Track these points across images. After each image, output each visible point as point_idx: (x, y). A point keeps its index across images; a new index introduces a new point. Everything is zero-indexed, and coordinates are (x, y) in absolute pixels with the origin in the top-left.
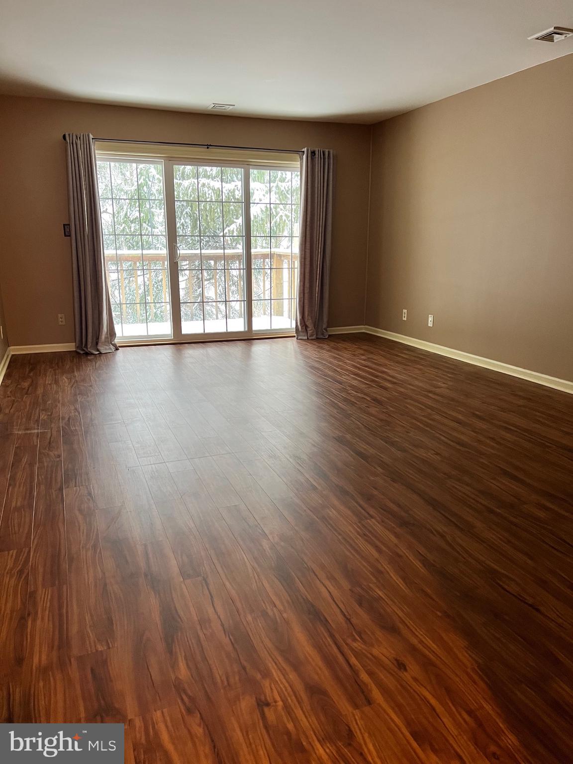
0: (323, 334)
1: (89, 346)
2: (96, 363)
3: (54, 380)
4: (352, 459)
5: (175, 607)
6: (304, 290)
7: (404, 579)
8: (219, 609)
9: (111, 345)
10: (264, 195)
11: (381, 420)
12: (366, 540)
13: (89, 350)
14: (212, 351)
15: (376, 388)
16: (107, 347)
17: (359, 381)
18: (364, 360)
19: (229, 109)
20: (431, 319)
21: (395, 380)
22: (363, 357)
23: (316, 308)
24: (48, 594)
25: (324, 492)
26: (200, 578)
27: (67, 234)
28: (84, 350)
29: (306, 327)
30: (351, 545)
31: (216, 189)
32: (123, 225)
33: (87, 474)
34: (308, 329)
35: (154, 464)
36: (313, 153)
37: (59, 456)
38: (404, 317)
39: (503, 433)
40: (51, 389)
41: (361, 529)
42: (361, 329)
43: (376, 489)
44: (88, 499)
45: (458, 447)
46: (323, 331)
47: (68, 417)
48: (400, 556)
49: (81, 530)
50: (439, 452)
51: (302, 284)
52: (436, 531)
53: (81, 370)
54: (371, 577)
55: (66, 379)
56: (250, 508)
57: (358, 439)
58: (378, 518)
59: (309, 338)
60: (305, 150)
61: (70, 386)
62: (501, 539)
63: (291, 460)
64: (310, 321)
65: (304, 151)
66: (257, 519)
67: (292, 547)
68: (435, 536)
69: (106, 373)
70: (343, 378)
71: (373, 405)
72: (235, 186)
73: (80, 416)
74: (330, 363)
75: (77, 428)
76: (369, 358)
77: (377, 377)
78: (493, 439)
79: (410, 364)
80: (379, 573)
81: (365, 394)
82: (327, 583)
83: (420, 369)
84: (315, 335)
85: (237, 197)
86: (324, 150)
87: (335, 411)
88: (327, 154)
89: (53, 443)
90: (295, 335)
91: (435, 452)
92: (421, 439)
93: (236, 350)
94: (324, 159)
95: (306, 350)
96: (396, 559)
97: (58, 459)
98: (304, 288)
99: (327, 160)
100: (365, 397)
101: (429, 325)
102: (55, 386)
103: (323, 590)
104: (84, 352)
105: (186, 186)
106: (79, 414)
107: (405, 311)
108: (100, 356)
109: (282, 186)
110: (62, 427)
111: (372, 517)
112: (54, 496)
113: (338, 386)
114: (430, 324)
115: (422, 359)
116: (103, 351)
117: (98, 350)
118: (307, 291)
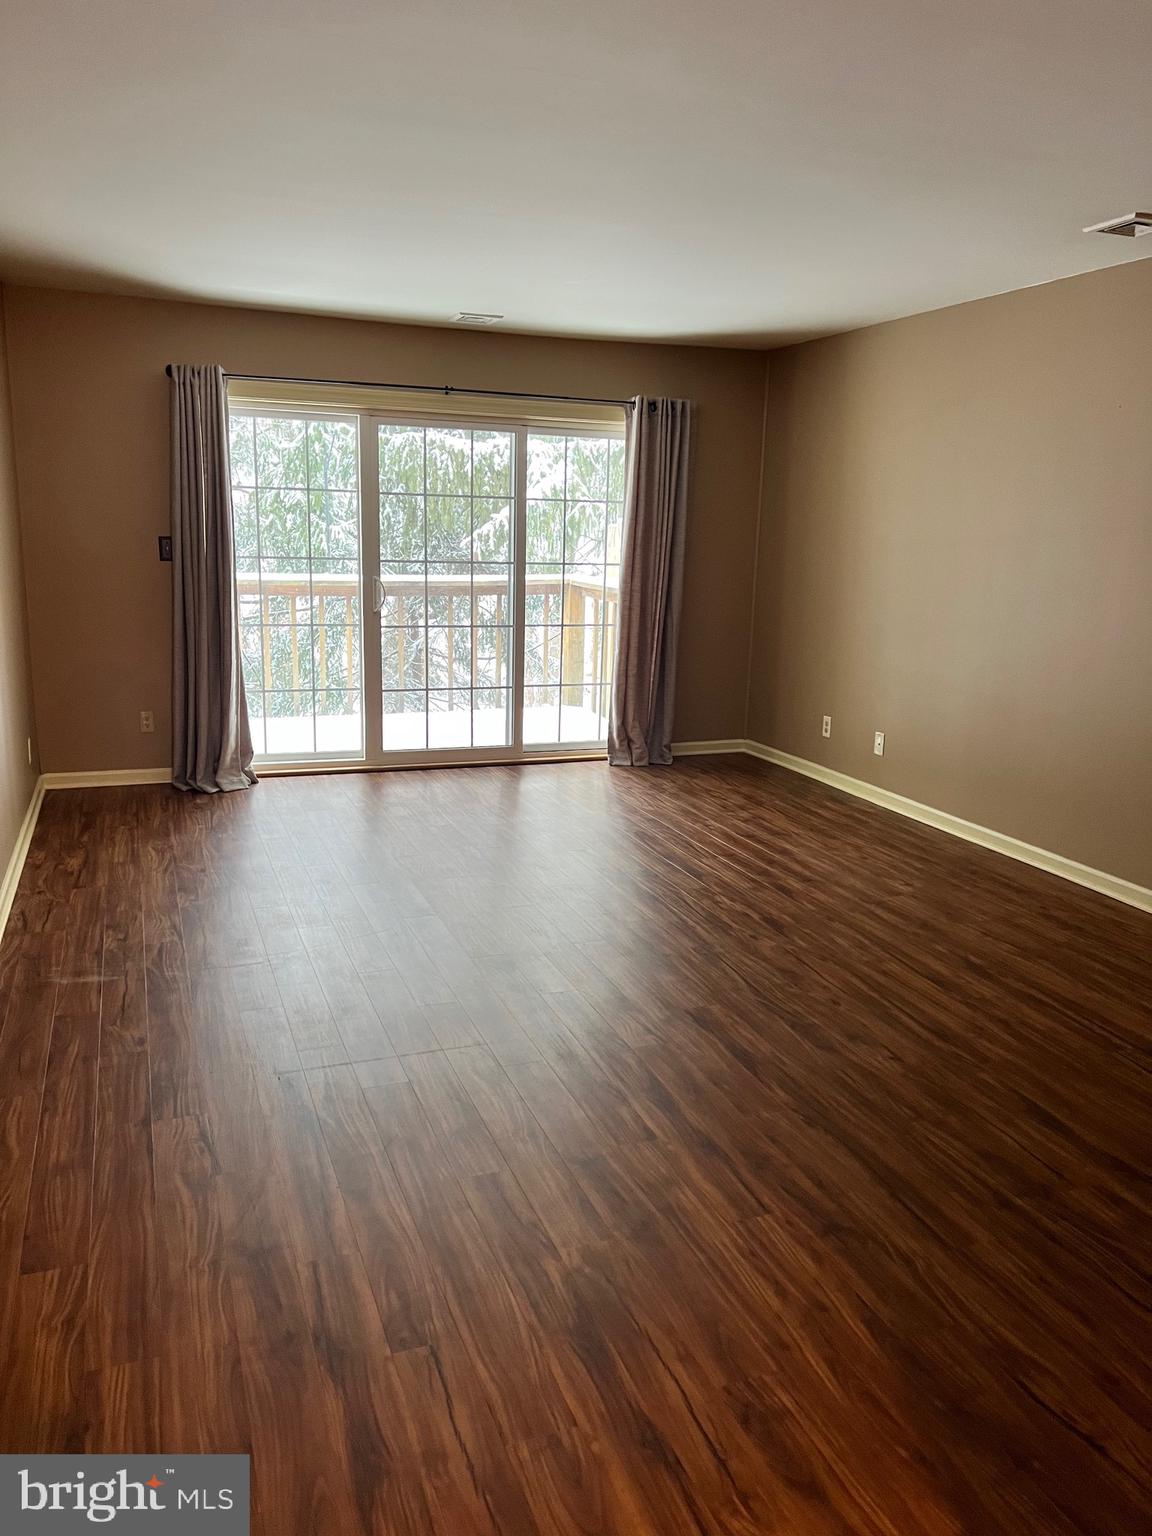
0: (662, 756)
1: (199, 777)
2: (212, 814)
3: (130, 853)
4: (725, 1066)
5: (376, 1419)
6: (627, 670)
7: (832, 1364)
8: (464, 1427)
9: (243, 774)
10: (550, 466)
11: (783, 971)
12: (756, 1268)
13: (199, 784)
14: (442, 786)
15: (772, 891)
16: (235, 779)
17: (737, 872)
18: (745, 821)
19: (491, 322)
20: (879, 740)
21: (808, 873)
22: (744, 814)
23: (651, 705)
24: (123, 1378)
25: (670, 1147)
26: (423, 1351)
27: (165, 556)
28: (187, 784)
29: (630, 741)
30: (724, 1277)
31: (456, 451)
32: (271, 516)
33: (197, 1086)
34: (634, 747)
35: (329, 1066)
36: (653, 405)
37: (142, 1042)
38: (826, 731)
39: (1027, 1010)
40: (124, 875)
41: (746, 1241)
42: (738, 746)
43: (774, 1141)
44: (200, 1148)
45: (938, 1043)
46: (662, 750)
47: (158, 945)
48: (823, 1309)
49: (188, 1226)
50: (899, 1055)
51: (623, 658)
52: (894, 1246)
53: (183, 831)
54: (765, 1355)
55: (153, 853)
56: (521, 1181)
57: (736, 1018)
58: (778, 1214)
59: (635, 764)
60: (637, 399)
61: (161, 869)
62: (1026, 1274)
63: (602, 1064)
64: (638, 730)
65: (634, 403)
66: (536, 1206)
67: (608, 1281)
68: (893, 1260)
69: (234, 840)
70: (704, 865)
71: (766, 933)
72: (495, 446)
73: (182, 944)
74: (678, 825)
75: (176, 973)
76: (755, 817)
77: (771, 862)
78: (1005, 1024)
79: (838, 834)
80: (780, 1346)
81: (750, 906)
82: (679, 1369)
83: (858, 848)
84: (647, 758)
85: (497, 468)
86: (674, 400)
87: (690, 944)
88: (679, 408)
89: (129, 1006)
90: (607, 755)
91: (892, 1053)
92: (863, 1021)
93: (488, 787)
94: (674, 416)
95: (628, 790)
96: (815, 1313)
97: (139, 1049)
98: (627, 666)
99: (678, 419)
100: (749, 912)
101: (876, 752)
102: (131, 869)
103: (671, 1385)
104: (189, 788)
105: (397, 444)
106: (181, 938)
107: (827, 719)
108: (221, 798)
109: (585, 447)
110: (148, 969)
111: (768, 1211)
112: (133, 1140)
113: (696, 884)
114: (878, 751)
115: (860, 821)
116: (227, 787)
117: (217, 785)
118: (633, 671)
